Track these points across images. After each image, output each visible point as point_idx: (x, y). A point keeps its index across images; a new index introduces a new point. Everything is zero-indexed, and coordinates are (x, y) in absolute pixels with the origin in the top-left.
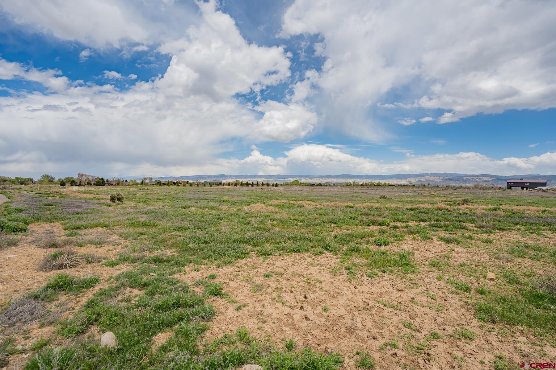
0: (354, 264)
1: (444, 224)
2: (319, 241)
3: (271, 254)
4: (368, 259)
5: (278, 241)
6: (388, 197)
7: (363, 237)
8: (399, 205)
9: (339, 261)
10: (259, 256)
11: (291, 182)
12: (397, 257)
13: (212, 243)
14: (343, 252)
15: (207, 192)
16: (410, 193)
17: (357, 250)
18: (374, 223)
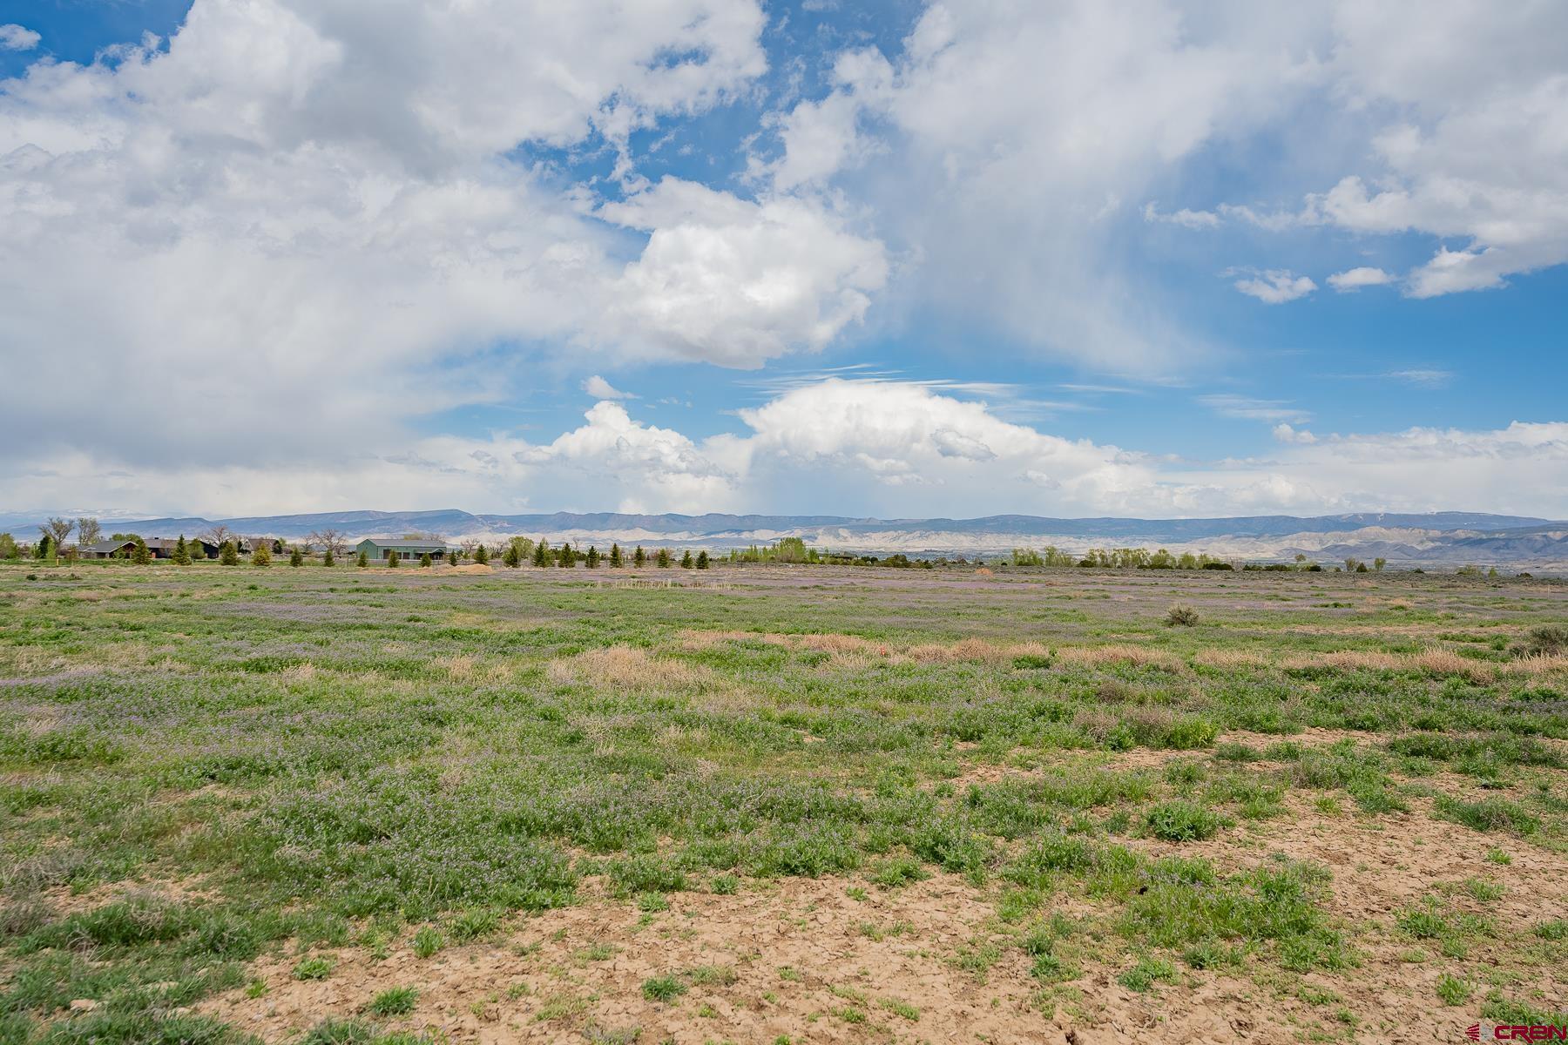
0: (1061, 928)
1: (1457, 741)
2: (902, 821)
3: (677, 887)
4: (1122, 902)
5: (713, 823)
6: (1202, 617)
7: (1100, 802)
8: (1255, 656)
9: (992, 912)
10: (624, 896)
11: (769, 547)
12: (1251, 895)
13: (396, 838)
14: (1012, 870)
15: (376, 590)
16: (1299, 602)
17: (1071, 859)
18: (1144, 735)
